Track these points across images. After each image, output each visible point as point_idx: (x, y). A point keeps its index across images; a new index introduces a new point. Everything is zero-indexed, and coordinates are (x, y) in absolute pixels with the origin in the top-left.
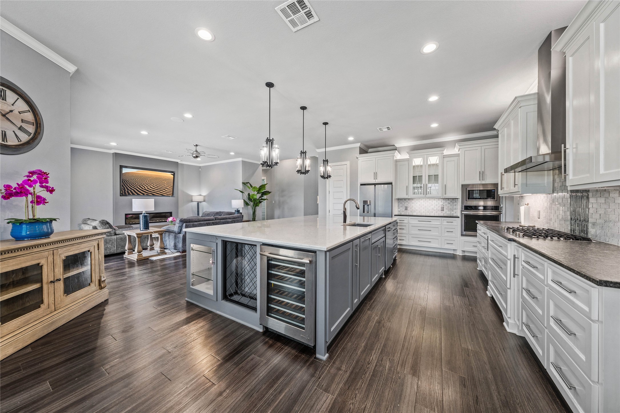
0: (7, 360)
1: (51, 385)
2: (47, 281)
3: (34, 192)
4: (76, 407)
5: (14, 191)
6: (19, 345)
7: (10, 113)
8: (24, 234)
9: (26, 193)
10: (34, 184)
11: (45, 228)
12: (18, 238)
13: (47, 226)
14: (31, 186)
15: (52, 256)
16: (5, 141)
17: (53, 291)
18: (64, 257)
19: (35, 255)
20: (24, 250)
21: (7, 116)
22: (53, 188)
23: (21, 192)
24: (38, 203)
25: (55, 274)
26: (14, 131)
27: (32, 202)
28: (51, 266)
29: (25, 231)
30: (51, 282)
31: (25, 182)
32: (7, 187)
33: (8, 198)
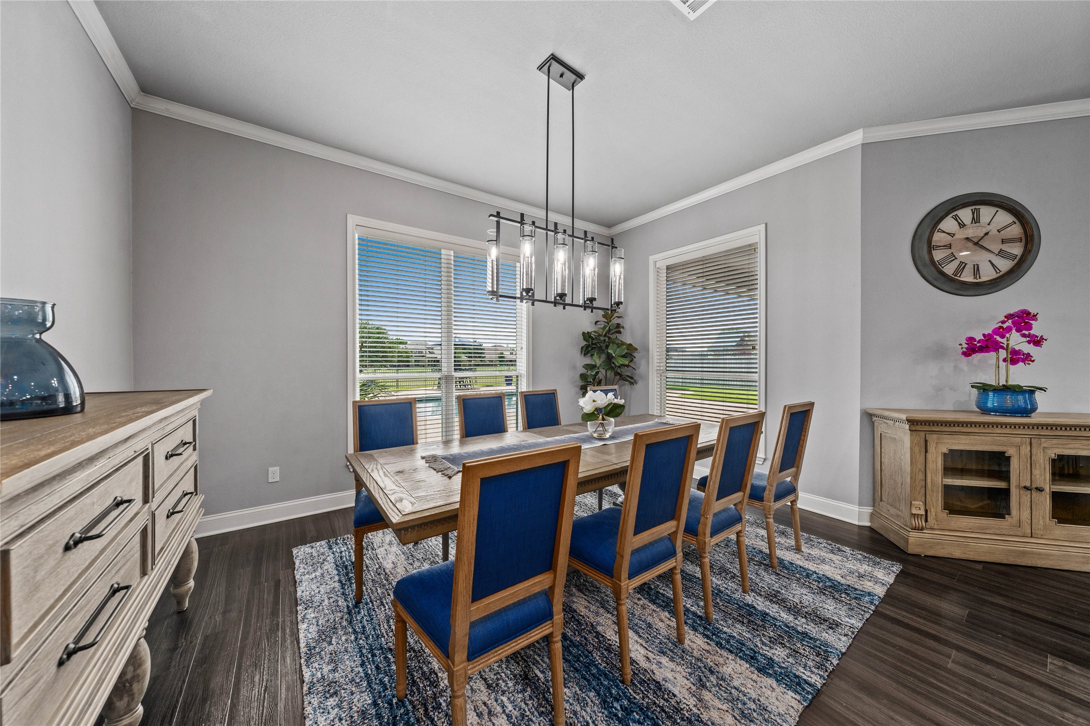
0: (951, 560)
1: (967, 616)
2: (1018, 484)
3: (1008, 345)
4: (970, 657)
5: (978, 345)
6: (970, 553)
7: (986, 237)
8: (990, 405)
9: (996, 347)
10: (1007, 333)
11: (1021, 400)
12: (985, 411)
13: (1025, 398)
14: (1003, 337)
15: (1029, 448)
16: (978, 278)
17: (1029, 504)
18: (1053, 455)
19: (998, 438)
20: (980, 426)
21: (980, 243)
22: (1042, 336)
23: (987, 347)
24: (1014, 362)
25: (1033, 477)
26: (990, 261)
27: (1005, 360)
28: (1027, 462)
29: (992, 401)
30: (1025, 487)
31: (996, 331)
32: (970, 340)
33: (969, 355)
